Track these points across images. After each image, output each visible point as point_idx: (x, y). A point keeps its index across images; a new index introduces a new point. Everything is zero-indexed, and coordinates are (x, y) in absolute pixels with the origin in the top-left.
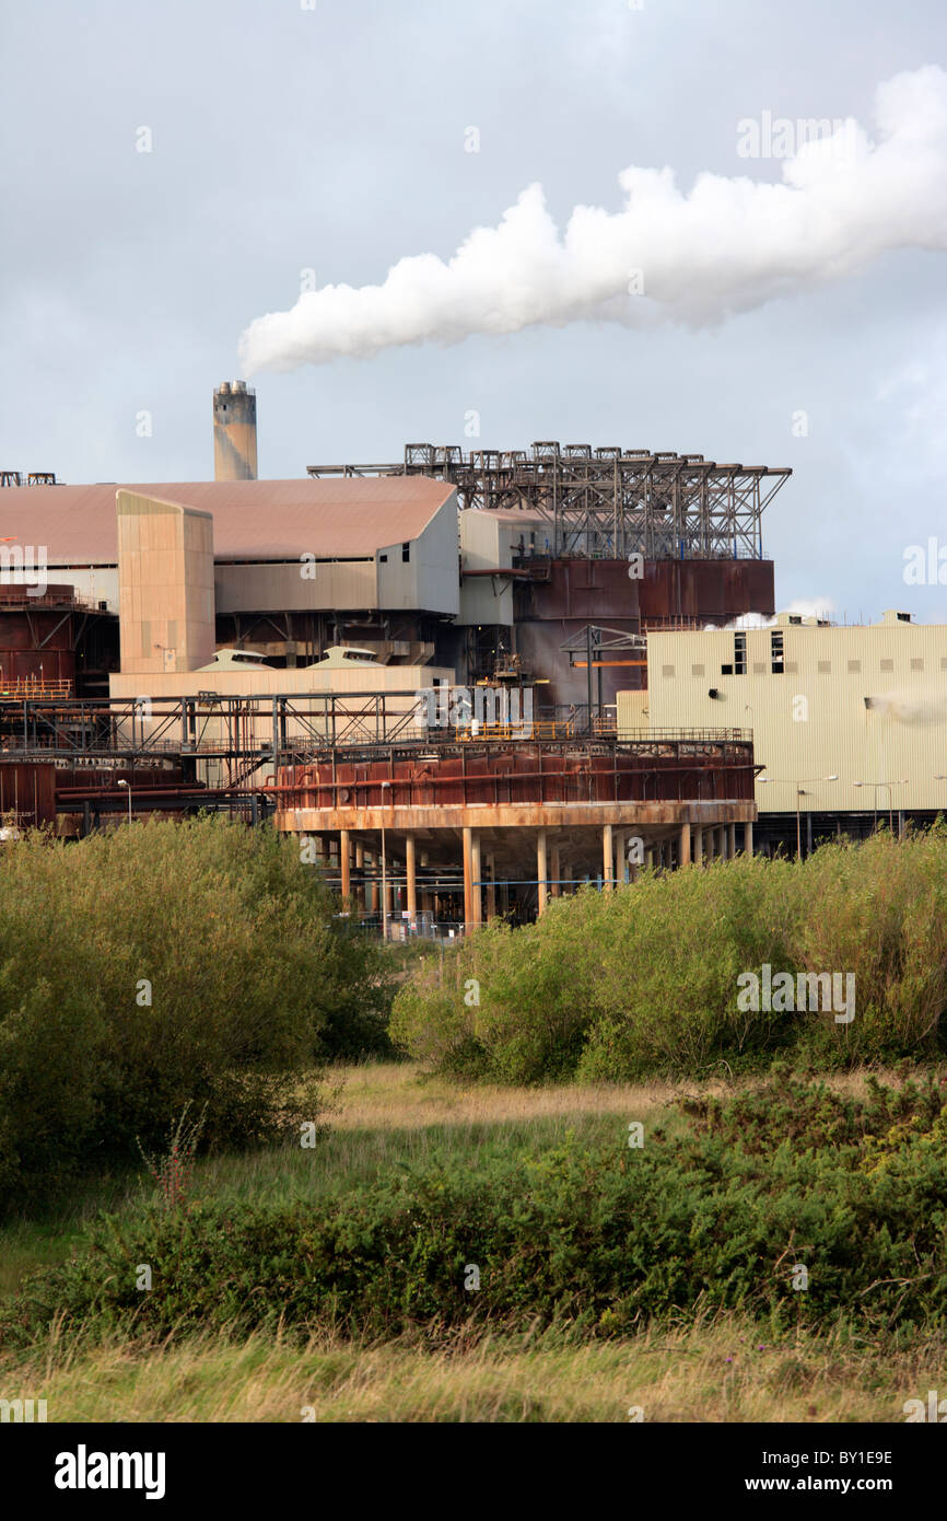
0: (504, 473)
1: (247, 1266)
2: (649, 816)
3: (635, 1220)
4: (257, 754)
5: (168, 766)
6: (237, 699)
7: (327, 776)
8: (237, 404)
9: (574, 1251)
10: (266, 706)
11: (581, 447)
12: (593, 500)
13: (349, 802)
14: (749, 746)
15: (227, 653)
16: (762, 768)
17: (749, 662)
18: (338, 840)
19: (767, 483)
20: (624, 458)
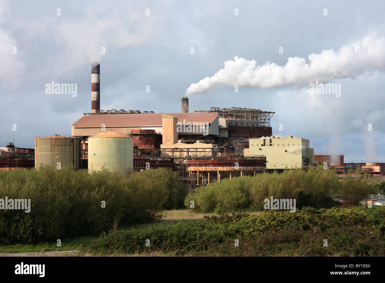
0: (227, 112)
1: (125, 241)
2: (248, 169)
3: (187, 235)
4: (184, 158)
5: (169, 160)
6: (181, 149)
7: (195, 162)
8: (186, 100)
9: (177, 240)
10: (186, 150)
11: (240, 108)
12: (242, 117)
13: (199, 166)
14: (265, 158)
15: (180, 141)
16: (267, 161)
17: (266, 144)
18: (197, 172)
19: (271, 114)
20: (247, 110)
